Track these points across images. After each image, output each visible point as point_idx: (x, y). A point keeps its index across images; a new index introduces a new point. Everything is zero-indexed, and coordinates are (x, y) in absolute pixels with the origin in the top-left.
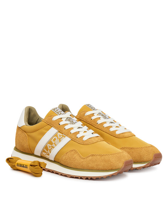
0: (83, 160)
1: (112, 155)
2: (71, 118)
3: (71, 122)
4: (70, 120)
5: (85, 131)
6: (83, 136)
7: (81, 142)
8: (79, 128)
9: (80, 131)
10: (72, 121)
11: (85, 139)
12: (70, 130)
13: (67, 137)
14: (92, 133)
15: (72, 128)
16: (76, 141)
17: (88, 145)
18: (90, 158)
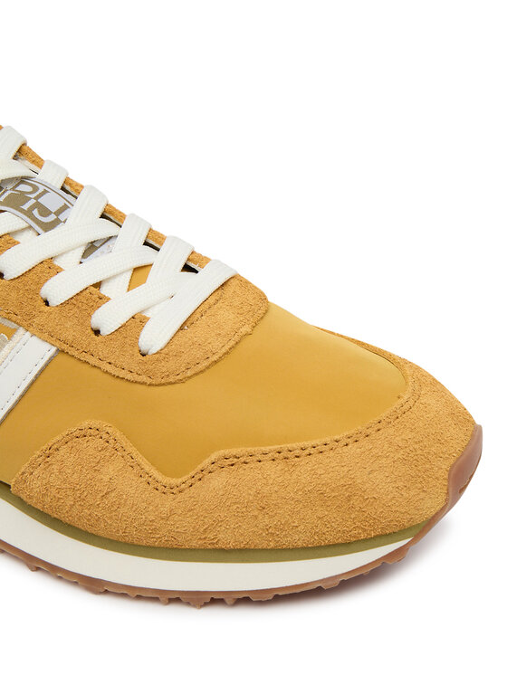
0: (168, 503)
1: (364, 442)
2: (23, 180)
3: (29, 213)
4: (23, 198)
5: (136, 269)
6: (138, 321)
7: (135, 368)
8: (91, 248)
9: (108, 279)
10: (38, 205)
11: (153, 338)
12: (40, 284)
13: (22, 336)
14: (187, 268)
15: (48, 267)
16: (93, 361)
17: (181, 381)
18: (218, 481)
